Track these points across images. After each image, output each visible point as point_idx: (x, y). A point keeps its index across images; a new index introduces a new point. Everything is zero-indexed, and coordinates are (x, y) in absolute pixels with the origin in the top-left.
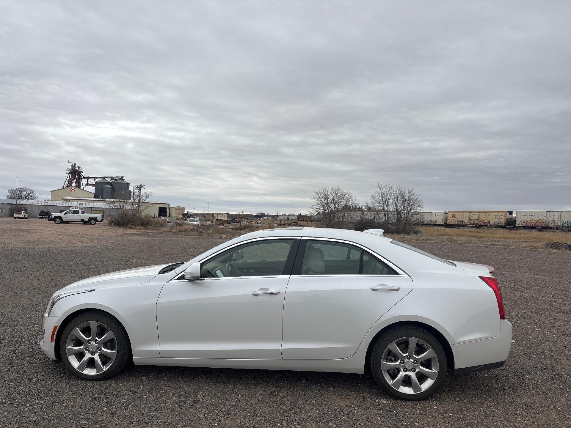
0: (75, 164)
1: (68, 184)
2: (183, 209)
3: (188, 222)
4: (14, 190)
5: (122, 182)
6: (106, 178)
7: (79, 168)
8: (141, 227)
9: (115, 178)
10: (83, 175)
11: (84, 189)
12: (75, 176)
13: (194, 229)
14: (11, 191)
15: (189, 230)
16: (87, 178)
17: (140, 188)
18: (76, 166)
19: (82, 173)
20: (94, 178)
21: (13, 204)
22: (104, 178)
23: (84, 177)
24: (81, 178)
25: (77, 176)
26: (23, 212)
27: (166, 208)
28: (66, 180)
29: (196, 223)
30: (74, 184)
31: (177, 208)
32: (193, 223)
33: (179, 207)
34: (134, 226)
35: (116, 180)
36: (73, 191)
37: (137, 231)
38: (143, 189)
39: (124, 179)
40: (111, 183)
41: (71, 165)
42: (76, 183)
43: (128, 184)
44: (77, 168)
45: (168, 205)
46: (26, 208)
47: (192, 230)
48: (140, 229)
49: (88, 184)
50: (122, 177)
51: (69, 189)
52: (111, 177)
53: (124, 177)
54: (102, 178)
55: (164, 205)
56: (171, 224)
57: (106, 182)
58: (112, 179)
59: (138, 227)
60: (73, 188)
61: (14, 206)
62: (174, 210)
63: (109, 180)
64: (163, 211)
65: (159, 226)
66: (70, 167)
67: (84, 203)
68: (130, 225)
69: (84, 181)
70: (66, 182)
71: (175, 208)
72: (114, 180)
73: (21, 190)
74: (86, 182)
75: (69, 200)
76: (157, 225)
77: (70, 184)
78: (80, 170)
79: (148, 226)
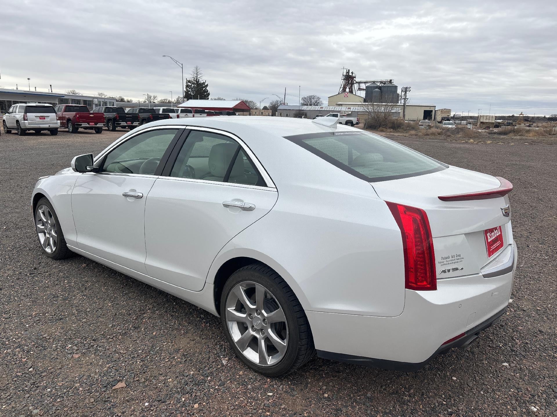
0: (349, 70)
1: (343, 90)
2: (449, 111)
3: (442, 125)
4: (305, 98)
5: (390, 85)
6: (376, 82)
7: (352, 74)
8: (392, 130)
9: (384, 81)
10: (355, 81)
11: (356, 95)
12: (348, 82)
13: (441, 132)
14: (304, 99)
15: (436, 134)
16: (359, 83)
17: (406, 90)
18: (350, 72)
19: (355, 79)
20: (365, 83)
21: (297, 110)
22: (374, 82)
23: (356, 82)
24: (354, 84)
25: (350, 82)
26: (303, 116)
27: (432, 111)
28: (341, 86)
29: (450, 126)
30: (347, 90)
31: (442, 111)
32: (447, 126)
33: (445, 109)
34: (384, 129)
35: (385, 83)
36: (346, 96)
37: (385, 134)
38: (409, 91)
39: (393, 82)
40: (381, 87)
41: (346, 71)
42: (349, 89)
43: (396, 87)
44: (350, 74)
45: (434, 107)
46: (306, 113)
47: (439, 134)
48: (390, 132)
49: (360, 89)
50: (391, 80)
51: (343, 94)
52: (380, 81)
53: (393, 80)
54: (372, 82)
55: (429, 107)
56: (423, 127)
57: (376, 86)
58: (381, 82)
59: (389, 130)
60: (346, 94)
61: (297, 111)
62: (439, 113)
63: (378, 84)
64: (428, 114)
65: (410, 129)
66: (345, 74)
67: (352, 108)
68: (381, 128)
69: (356, 86)
70: (341, 88)
71: (441, 110)
72: (383, 83)
73: (311, 98)
74: (358, 87)
75: (341, 105)
76: (408, 128)
77: (344, 90)
78: (353, 76)
79: (399, 129)
